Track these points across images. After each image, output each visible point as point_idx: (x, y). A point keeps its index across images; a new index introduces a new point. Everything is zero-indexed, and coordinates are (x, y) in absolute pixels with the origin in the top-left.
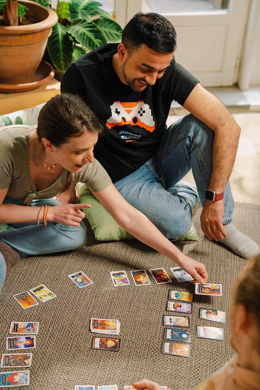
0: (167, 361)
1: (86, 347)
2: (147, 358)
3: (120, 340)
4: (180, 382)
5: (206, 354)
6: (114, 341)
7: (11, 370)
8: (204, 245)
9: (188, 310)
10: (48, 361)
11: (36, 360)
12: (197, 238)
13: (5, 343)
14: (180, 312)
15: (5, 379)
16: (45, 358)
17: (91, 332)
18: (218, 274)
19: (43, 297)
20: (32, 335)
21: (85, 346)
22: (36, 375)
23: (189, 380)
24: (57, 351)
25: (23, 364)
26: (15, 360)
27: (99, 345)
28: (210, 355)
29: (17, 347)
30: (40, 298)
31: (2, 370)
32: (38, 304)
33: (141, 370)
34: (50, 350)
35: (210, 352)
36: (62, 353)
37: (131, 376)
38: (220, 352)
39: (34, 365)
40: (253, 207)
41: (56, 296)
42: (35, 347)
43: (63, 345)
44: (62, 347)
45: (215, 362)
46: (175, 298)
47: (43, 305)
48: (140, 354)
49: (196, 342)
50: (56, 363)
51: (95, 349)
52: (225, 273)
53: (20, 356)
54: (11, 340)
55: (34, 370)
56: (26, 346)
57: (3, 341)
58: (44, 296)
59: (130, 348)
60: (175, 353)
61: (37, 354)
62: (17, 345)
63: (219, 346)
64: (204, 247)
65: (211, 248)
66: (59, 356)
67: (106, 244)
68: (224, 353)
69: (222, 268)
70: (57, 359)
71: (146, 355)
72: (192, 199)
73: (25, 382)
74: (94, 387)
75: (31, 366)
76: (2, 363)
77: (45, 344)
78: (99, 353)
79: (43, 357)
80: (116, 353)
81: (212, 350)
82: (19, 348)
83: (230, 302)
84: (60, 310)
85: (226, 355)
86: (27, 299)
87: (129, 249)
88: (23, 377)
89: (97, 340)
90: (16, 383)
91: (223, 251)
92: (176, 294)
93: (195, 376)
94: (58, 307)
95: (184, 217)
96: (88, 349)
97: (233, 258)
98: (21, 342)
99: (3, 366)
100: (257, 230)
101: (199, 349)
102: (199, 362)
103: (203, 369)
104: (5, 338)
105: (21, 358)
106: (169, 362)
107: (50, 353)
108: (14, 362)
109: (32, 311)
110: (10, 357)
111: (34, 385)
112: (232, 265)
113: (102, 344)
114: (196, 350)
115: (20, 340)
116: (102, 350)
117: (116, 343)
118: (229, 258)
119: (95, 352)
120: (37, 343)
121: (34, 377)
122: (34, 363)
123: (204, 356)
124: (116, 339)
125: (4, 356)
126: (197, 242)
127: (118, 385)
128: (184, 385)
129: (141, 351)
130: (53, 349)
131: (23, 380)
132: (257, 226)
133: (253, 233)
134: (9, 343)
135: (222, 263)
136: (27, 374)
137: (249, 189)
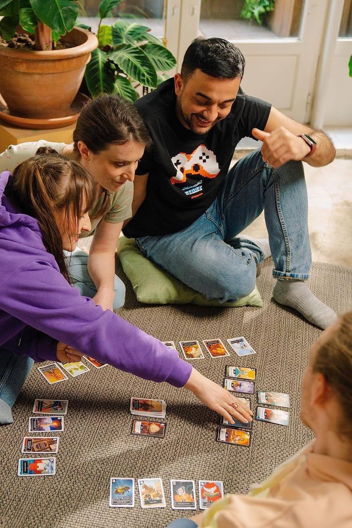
0: (224, 450)
1: (124, 432)
2: (199, 447)
3: (166, 424)
4: (239, 476)
5: (271, 443)
6: (159, 425)
7: (33, 456)
8: (269, 312)
9: (249, 390)
10: (79, 448)
11: (64, 445)
12: (261, 304)
13: (27, 424)
14: (239, 393)
15: (27, 466)
16: (75, 443)
17: (131, 414)
18: (286, 347)
19: (73, 371)
20: (60, 415)
21: (123, 430)
22: (64, 464)
23: (250, 474)
24: (89, 436)
25: (49, 449)
26: (39, 444)
27: (140, 430)
28: (276, 445)
29: (41, 429)
30: (70, 371)
31: (24, 456)
32: (68, 378)
33: (191, 460)
34: (81, 434)
35: (276, 440)
36: (95, 438)
37: (179, 468)
38: (288, 441)
39: (61, 451)
40: (328, 268)
41: (89, 370)
42: (63, 430)
43: (96, 429)
44: (95, 431)
45: (282, 452)
46: (234, 376)
47: (74, 381)
48: (191, 441)
49: (259, 429)
50: (87, 449)
51: (135, 434)
52: (295, 346)
53: (45, 440)
54: (34, 420)
55: (61, 457)
56: (52, 428)
57: (25, 422)
58: (75, 369)
59: (178, 434)
60: (233, 442)
61: (65, 439)
62: (42, 427)
63: (287, 433)
64: (269, 314)
65: (278, 316)
66: (91, 442)
67: (151, 309)
68: (293, 442)
69: (291, 339)
70: (90, 445)
71: (198, 443)
72: (256, 256)
73: (50, 471)
74: (133, 479)
75: (58, 452)
76: (23, 448)
77: (75, 427)
78: (140, 440)
79: (73, 443)
80: (161, 439)
81: (279, 439)
82: (44, 430)
83: (301, 381)
84: (94, 387)
85: (295, 445)
86: (54, 373)
87: (179, 316)
88: (48, 465)
89: (138, 424)
90: (40, 472)
91: (293, 319)
92: (234, 370)
93: (258, 470)
94: (91, 383)
95: (247, 272)
96: (126, 435)
97: (304, 328)
98: (46, 423)
99: (25, 451)
100: (333, 295)
101: (263, 438)
102: (263, 452)
103: (267, 461)
104: (27, 418)
105: (46, 442)
106: (226, 452)
107: (80, 438)
108: (37, 447)
109: (60, 386)
110: (33, 441)
111: (61, 475)
112: (304, 336)
113: (144, 429)
114: (259, 439)
115: (46, 421)
116: (144, 435)
117: (161, 428)
118: (300, 328)
119: (135, 438)
120: (66, 425)
121: (61, 465)
122: (62, 449)
123: (269, 445)
124: (161, 423)
125: (26, 439)
126: (261, 309)
127: (162, 478)
128: (243, 480)
129: (192, 437)
130: (85, 433)
131: (48, 468)
132: (333, 290)
133: (329, 299)
134: (31, 423)
135: (292, 334)
136: (53, 462)
137: (324, 246)
